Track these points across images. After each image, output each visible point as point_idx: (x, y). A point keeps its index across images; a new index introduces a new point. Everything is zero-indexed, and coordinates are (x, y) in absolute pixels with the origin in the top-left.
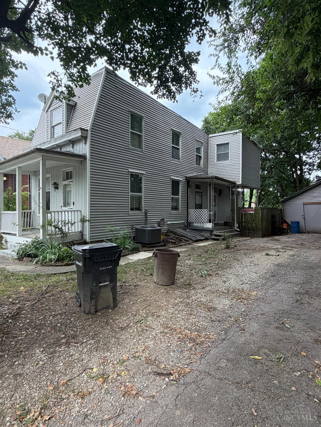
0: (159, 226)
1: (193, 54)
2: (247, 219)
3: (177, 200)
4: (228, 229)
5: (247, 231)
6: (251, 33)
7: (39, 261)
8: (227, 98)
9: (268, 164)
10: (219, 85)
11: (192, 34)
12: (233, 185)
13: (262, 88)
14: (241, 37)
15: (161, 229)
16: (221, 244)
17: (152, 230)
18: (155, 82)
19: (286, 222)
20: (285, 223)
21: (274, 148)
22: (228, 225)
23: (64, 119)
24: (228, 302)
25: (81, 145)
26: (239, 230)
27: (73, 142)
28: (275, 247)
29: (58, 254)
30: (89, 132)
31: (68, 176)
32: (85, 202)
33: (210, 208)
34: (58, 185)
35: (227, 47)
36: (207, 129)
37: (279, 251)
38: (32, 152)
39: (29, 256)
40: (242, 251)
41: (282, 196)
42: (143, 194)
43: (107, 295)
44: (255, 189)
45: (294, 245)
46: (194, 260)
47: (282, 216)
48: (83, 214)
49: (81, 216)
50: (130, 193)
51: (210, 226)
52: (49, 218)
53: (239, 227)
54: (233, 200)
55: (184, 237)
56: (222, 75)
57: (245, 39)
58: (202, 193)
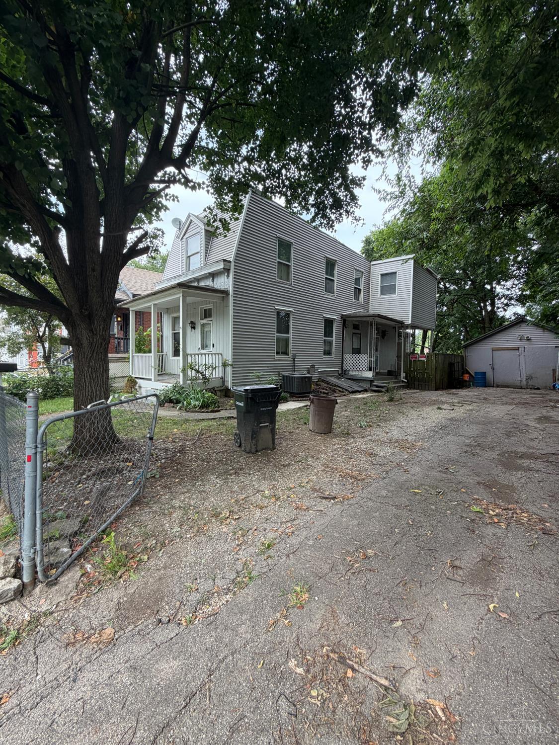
0: (309, 373)
1: (357, 179)
2: (417, 367)
3: (330, 343)
4: (392, 379)
5: (416, 383)
6: (429, 132)
7: (183, 406)
8: (395, 217)
9: (448, 298)
10: (387, 201)
11: (358, 161)
12: (400, 325)
13: (440, 205)
14: (416, 138)
15: (311, 377)
16: (383, 396)
17: (301, 377)
18: (313, 210)
19: (468, 372)
20: (466, 374)
21: (456, 277)
22: (392, 374)
23: (203, 248)
24: (390, 450)
25: (223, 279)
26: (406, 381)
27: (213, 275)
28: (451, 401)
29: (202, 400)
30: (233, 264)
31: (207, 314)
32: (228, 345)
33: (371, 353)
34: (195, 324)
35: (398, 151)
36: (368, 251)
37: (453, 405)
38: (173, 287)
39: (171, 401)
40: (409, 404)
41: (466, 339)
42: (290, 335)
43: (265, 435)
44: (430, 330)
45: (474, 400)
46: (351, 412)
47: (462, 365)
48: (225, 357)
49: (223, 360)
50: (276, 334)
51: (369, 375)
52: (189, 361)
53: (406, 378)
54: (399, 344)
55: (339, 387)
56: (389, 189)
57: (421, 140)
58: (360, 334)
